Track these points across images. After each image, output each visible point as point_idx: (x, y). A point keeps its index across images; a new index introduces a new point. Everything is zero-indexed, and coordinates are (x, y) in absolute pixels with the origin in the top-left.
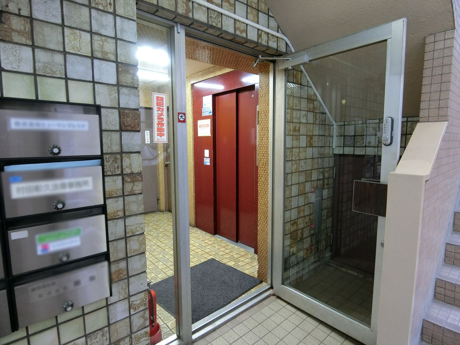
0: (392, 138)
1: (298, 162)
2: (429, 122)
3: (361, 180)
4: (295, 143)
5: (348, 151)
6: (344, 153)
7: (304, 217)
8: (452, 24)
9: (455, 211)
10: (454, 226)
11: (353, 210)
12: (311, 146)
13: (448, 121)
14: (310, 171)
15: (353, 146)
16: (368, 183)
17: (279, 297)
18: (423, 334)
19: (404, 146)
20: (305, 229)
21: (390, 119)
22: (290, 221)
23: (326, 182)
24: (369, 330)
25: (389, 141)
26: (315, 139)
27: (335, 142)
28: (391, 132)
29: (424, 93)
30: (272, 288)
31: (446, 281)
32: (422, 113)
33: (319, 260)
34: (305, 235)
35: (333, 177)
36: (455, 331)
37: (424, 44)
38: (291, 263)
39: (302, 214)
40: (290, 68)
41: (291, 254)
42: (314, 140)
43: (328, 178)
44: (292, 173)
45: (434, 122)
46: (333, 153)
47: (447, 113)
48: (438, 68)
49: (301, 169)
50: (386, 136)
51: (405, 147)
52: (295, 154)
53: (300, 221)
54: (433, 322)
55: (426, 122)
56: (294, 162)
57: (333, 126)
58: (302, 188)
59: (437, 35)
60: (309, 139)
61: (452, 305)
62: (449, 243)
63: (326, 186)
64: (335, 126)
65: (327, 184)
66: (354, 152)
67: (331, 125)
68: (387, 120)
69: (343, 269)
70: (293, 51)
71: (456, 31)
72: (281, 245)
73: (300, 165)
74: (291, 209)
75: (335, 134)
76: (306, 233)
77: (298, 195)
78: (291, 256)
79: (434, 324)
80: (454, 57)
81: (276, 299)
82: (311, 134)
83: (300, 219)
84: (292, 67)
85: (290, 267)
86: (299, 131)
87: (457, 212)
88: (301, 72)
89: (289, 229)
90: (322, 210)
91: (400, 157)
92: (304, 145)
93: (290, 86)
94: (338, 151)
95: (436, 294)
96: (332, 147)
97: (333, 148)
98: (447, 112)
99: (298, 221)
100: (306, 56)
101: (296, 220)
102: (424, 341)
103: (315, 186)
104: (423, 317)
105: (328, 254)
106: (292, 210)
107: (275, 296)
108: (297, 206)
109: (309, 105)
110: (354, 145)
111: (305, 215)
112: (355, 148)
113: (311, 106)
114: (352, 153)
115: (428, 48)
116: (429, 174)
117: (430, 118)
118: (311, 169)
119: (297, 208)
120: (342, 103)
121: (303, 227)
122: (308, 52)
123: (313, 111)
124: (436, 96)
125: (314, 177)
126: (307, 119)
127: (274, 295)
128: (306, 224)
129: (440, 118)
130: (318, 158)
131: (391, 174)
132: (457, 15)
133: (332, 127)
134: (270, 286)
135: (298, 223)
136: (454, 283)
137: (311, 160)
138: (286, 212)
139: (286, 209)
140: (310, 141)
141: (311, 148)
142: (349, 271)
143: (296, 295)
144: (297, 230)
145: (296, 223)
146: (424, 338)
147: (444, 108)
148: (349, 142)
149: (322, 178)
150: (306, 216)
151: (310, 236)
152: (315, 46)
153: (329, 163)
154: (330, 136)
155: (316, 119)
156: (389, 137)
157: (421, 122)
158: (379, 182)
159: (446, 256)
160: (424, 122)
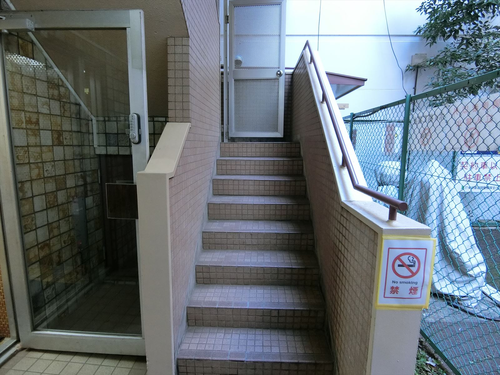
0: (140, 136)
1: (40, 165)
2: (176, 122)
3: (116, 182)
4: (32, 140)
5: (112, 150)
6: (108, 153)
7: (60, 235)
8: (186, 31)
9: (208, 202)
10: (208, 216)
11: (108, 217)
12: (60, 144)
13: (190, 122)
14: (62, 177)
15: (116, 145)
16: (120, 185)
17: (31, 350)
18: (189, 321)
19: (153, 145)
20: (63, 251)
21: (136, 116)
22: (36, 245)
23: (89, 188)
24: (141, 339)
25: (137, 139)
26: (65, 135)
27: (97, 140)
28: (138, 129)
29: (170, 94)
30: (18, 341)
31: (202, 266)
32: (171, 114)
33: (91, 282)
34: (64, 257)
35: (98, 181)
36: (210, 306)
37: (166, 45)
38: (45, 298)
39: (56, 232)
40: (6, 31)
41: (45, 287)
42: (64, 137)
43: (93, 183)
44: (31, 180)
45: (180, 122)
46: (95, 153)
47: (189, 115)
48: (179, 72)
49: (46, 175)
50: (134, 133)
51: (154, 147)
52: (35, 154)
53: (54, 241)
54: (194, 306)
55: (174, 122)
56: (33, 166)
57: (92, 120)
58: (52, 199)
59: (177, 39)
60: (56, 136)
61: (209, 284)
62: (204, 231)
63: (89, 193)
64: (94, 121)
65: (91, 191)
66: (118, 152)
67: (89, 120)
68: (132, 116)
69: (121, 283)
70: (13, 8)
71: (190, 40)
72: (24, 280)
73: (45, 170)
74: (35, 229)
75: (95, 131)
76: (66, 255)
77: (46, 209)
78: (45, 289)
79: (194, 308)
80: (191, 64)
81: (28, 352)
82: (59, 128)
83: (54, 239)
84: (8, 30)
85: (46, 304)
86: (37, 123)
87: (209, 203)
88: (32, 43)
89: (35, 256)
90: (87, 222)
91: (150, 156)
92: (49, 143)
93: (30, 63)
94: (101, 151)
95: (197, 279)
96: (93, 146)
97: (95, 148)
98: (189, 113)
99: (51, 242)
100: (27, 20)
101: (48, 242)
102: (190, 326)
103: (73, 194)
104: (187, 305)
105: (102, 272)
106: (38, 230)
107: (26, 350)
108: (46, 223)
109: (51, 91)
110: (118, 144)
111: (61, 233)
112: (119, 147)
113: (56, 92)
114: (116, 153)
115: (170, 50)
116: (173, 172)
117: (177, 119)
118: (64, 173)
119: (47, 227)
120: (85, 92)
121: (61, 248)
122: (31, 16)
123: (59, 99)
124: (179, 98)
125: (71, 182)
126: (50, 108)
127: (22, 349)
128: (65, 244)
129: (185, 119)
130: (74, 159)
131: (138, 174)
132: (190, 25)
133: (90, 122)
134: (15, 340)
135: (51, 245)
136: (208, 265)
137: (62, 162)
138: (26, 236)
139: (24, 230)
140: (58, 138)
141: (62, 148)
142: (127, 283)
143: (55, 336)
144: (51, 254)
145: (48, 245)
146: (190, 324)
147: (187, 110)
148: (113, 140)
149: (83, 184)
150: (63, 233)
151: (73, 256)
152: (42, 11)
153: (90, 165)
154: (89, 133)
155: (65, 110)
156: (136, 135)
157: (170, 122)
158: (133, 183)
159: (203, 243)
160: (172, 122)
